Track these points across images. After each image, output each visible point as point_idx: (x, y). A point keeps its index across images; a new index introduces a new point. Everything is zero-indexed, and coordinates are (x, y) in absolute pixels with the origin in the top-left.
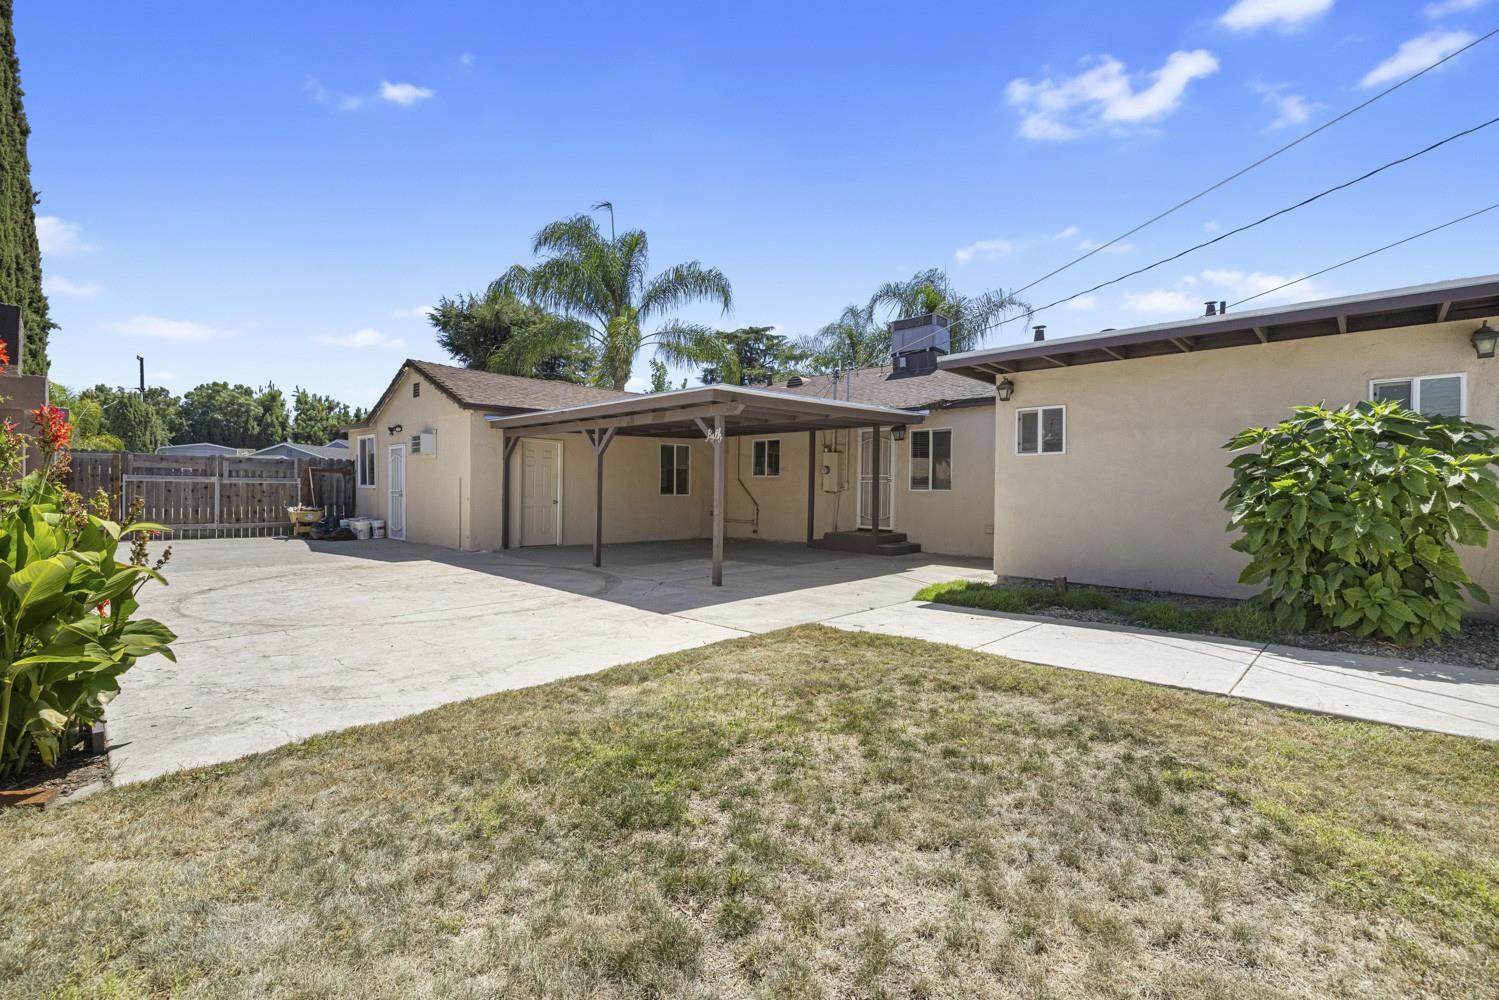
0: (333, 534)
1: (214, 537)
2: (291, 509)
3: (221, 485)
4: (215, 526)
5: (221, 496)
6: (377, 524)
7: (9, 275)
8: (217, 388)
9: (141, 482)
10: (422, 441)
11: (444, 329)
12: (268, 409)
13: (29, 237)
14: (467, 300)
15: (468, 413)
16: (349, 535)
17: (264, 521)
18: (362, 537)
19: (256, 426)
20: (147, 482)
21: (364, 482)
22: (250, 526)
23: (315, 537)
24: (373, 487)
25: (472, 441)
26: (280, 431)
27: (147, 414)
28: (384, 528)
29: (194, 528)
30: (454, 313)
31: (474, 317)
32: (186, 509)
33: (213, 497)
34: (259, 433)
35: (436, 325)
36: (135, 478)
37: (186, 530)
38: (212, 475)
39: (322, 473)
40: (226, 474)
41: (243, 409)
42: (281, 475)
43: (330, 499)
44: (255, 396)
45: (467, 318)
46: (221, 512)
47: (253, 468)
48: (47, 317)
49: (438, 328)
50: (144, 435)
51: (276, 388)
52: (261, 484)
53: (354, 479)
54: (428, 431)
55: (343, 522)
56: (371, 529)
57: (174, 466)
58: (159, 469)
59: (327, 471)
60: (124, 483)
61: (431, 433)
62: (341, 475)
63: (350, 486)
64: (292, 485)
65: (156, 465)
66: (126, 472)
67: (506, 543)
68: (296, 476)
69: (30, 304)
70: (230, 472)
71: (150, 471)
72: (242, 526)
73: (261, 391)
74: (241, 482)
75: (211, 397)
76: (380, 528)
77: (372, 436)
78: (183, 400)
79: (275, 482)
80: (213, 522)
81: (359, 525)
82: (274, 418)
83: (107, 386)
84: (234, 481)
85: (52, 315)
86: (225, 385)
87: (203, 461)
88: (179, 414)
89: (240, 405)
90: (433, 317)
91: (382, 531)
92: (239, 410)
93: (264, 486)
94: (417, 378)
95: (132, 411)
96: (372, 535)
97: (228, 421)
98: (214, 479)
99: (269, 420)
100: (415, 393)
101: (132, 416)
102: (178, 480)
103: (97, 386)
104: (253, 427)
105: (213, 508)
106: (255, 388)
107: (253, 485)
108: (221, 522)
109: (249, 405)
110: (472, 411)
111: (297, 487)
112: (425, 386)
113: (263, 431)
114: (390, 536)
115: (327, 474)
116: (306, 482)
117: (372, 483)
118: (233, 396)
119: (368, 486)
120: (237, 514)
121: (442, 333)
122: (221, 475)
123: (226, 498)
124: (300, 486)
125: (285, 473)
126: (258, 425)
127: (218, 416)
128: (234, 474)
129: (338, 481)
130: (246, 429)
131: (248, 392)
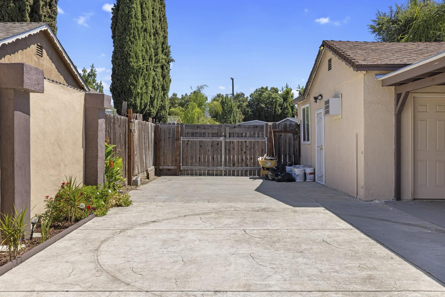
0: (280, 177)
1: (221, 175)
2: (260, 159)
3: (226, 142)
4: (222, 168)
5: (225, 149)
6: (308, 170)
7: (150, 36)
8: (263, 90)
9: (189, 141)
10: (331, 104)
11: (379, 34)
12: (285, 99)
13: (163, 17)
14: (394, 9)
15: (361, 74)
16: (290, 179)
17: (247, 166)
18: (298, 180)
19: (279, 110)
20: (191, 141)
21: (304, 140)
22: (240, 168)
23: (270, 179)
24: (309, 142)
25: (365, 100)
26: (291, 111)
27: (232, 106)
28: (314, 173)
29: (212, 169)
30: (386, 19)
31: (399, 21)
32: (208, 157)
33: (221, 150)
34: (281, 113)
35: (374, 32)
36: (186, 139)
37: (208, 170)
38: (221, 136)
39: (280, 134)
40: (228, 136)
41: (274, 100)
42: (256, 135)
43: (285, 151)
44: (280, 93)
45: (394, 22)
46: (225, 159)
47: (241, 132)
48: (170, 56)
49: (375, 34)
50: (230, 117)
51: (289, 87)
52: (246, 142)
53: (300, 137)
54: (336, 96)
55: (288, 168)
56: (305, 174)
57: (203, 131)
58: (196, 133)
59: (284, 132)
60: (181, 142)
61: (339, 97)
62: (292, 134)
63: (297, 142)
64: (263, 142)
65: (195, 131)
66: (181, 135)
67: (398, 196)
68: (265, 136)
69: (163, 51)
70: (230, 134)
71: (193, 135)
72: (236, 168)
73: (282, 90)
74: (236, 140)
75: (260, 95)
76: (311, 174)
77: (308, 105)
78: (249, 98)
79: (253, 140)
80: (221, 166)
81: (297, 171)
82: (288, 104)
83: (222, 94)
84: (231, 140)
85: (172, 55)
86: (266, 89)
87: (216, 128)
88: (247, 106)
89: (273, 98)
90: (372, 27)
91: (312, 176)
92: (272, 101)
93: (248, 143)
94: (330, 55)
95: (226, 105)
96: (305, 179)
97: (268, 108)
98: (222, 139)
99: (285, 106)
100: (329, 67)
101: (226, 108)
102: (205, 140)
103: (217, 94)
104: (278, 110)
105: (221, 157)
106: (280, 89)
107: (242, 142)
108: (225, 166)
109: (277, 97)
110: (364, 72)
111: (265, 143)
112: (336, 60)
113: (283, 112)
114: (316, 180)
115: (283, 134)
116: (270, 140)
117: (308, 140)
118: (270, 94)
119: (306, 142)
120: (234, 161)
121: (378, 37)
122: (225, 136)
123: (228, 151)
124: (267, 143)
125: (258, 134)
126: (281, 109)
127: (263, 105)
128: (232, 135)
129: (290, 139)
130: (275, 112)
131: (276, 90)
